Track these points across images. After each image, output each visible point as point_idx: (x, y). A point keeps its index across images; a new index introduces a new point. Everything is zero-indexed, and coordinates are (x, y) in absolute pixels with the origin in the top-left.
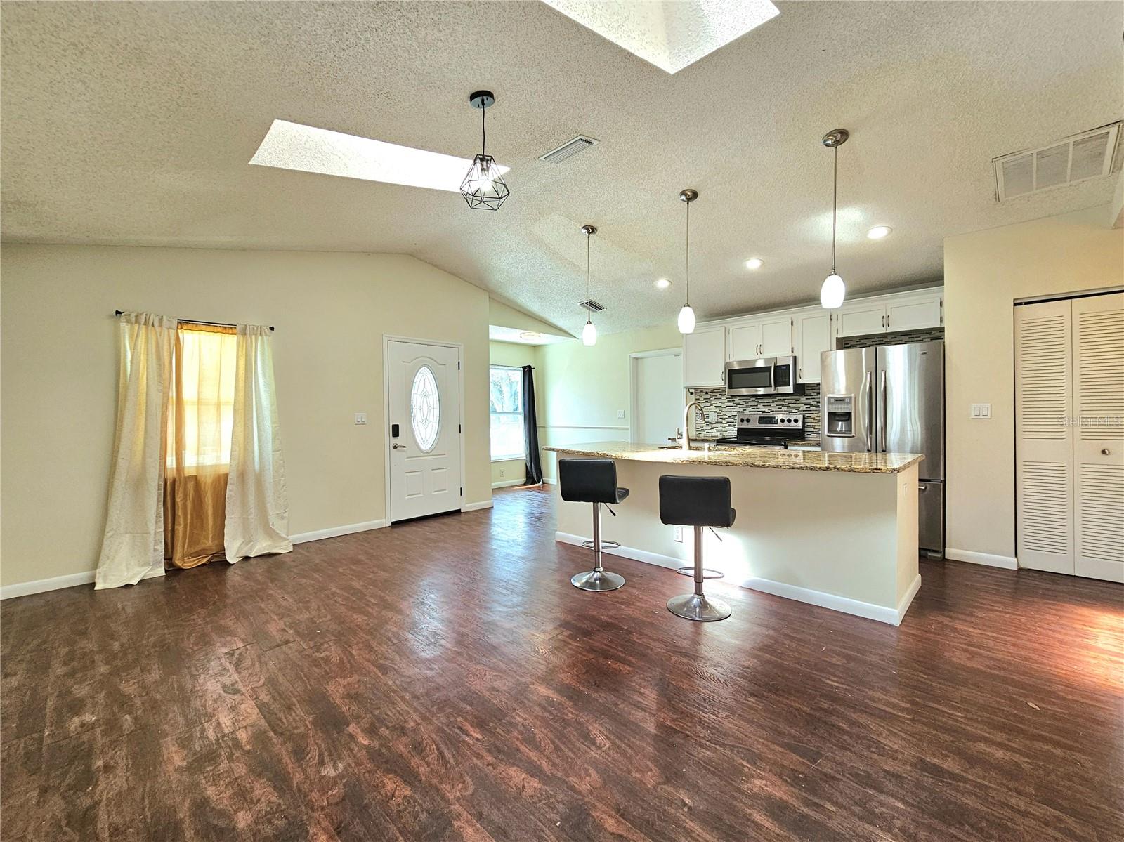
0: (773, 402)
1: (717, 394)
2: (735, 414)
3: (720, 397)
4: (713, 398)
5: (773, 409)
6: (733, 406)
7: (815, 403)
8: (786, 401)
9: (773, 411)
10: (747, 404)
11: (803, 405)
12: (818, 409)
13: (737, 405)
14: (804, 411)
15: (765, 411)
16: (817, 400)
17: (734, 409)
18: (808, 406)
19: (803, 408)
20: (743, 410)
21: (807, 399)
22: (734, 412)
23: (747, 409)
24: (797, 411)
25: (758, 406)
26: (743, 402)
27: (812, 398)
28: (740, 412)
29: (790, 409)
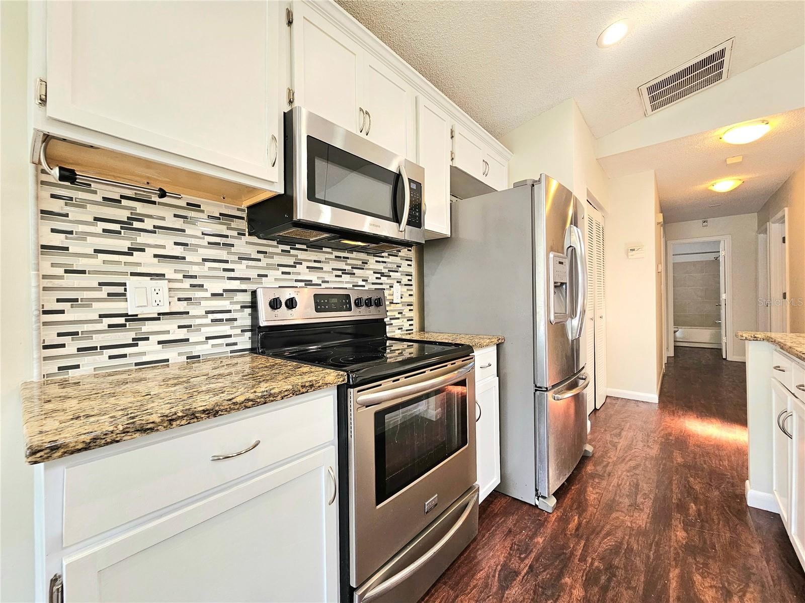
0: (327, 261)
1: (168, 213)
2: (236, 285)
3: (178, 224)
4: (148, 224)
5: (326, 277)
6: (227, 262)
7: (386, 271)
8: (349, 261)
9: (328, 282)
10: (270, 261)
11: (372, 272)
12: (389, 281)
13: (239, 258)
14: (373, 284)
15: (311, 281)
16: (389, 265)
17: (233, 270)
18: (379, 276)
19: (372, 278)
20: (259, 275)
21: (377, 261)
22: (230, 278)
23: (270, 273)
24: (364, 283)
25: (295, 267)
26: (259, 252)
27: (383, 262)
28: (249, 279)
29: (355, 280)
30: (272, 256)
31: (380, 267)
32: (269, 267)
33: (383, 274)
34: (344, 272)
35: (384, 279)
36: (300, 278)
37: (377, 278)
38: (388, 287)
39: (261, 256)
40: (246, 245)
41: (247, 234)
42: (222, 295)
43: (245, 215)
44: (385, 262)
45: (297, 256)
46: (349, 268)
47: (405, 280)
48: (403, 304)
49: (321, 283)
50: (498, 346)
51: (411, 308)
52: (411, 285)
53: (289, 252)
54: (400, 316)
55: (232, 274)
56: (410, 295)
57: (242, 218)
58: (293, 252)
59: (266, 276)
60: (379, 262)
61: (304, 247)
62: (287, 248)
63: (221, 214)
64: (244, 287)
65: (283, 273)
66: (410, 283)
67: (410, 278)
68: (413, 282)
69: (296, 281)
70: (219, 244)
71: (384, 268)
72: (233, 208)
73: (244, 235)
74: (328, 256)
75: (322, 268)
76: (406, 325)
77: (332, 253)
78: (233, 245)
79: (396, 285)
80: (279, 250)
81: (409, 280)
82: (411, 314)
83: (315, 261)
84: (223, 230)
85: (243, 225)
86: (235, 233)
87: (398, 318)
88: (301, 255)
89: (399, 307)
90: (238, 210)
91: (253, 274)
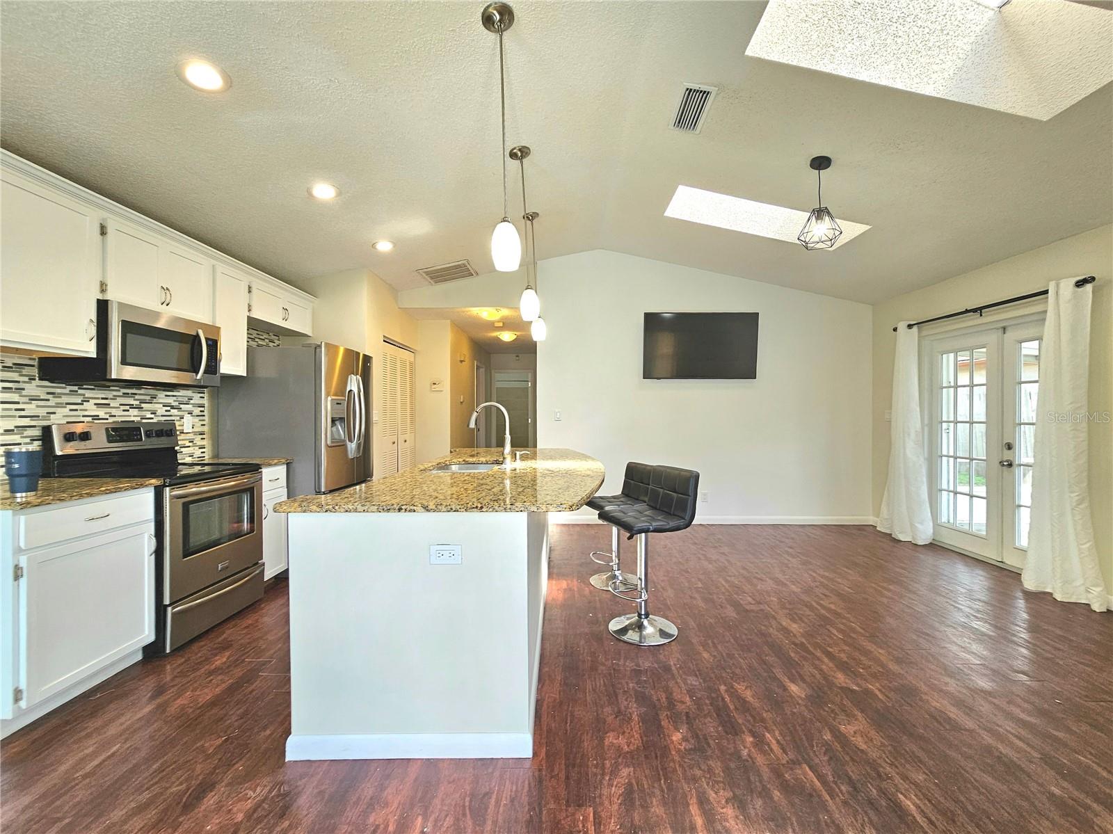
0: (114, 398)
2: (26, 422)
5: (114, 412)
6: (18, 403)
7: (177, 404)
8: (137, 397)
9: (115, 416)
10: (58, 400)
11: (161, 405)
12: (180, 413)
13: (30, 400)
14: (162, 416)
15: (98, 416)
16: (180, 399)
17: (23, 410)
18: (169, 408)
19: (161, 410)
20: (48, 413)
21: (166, 396)
22: (20, 417)
23: (58, 410)
24: (152, 416)
25: (83, 404)
26: (48, 393)
27: (173, 396)
28: (39, 416)
29: (143, 413)
30: (59, 396)
31: (171, 401)
32: (59, 405)
33: (173, 407)
34: (132, 406)
35: (174, 412)
36: (86, 413)
37: (166, 411)
38: (178, 418)
39: (50, 397)
40: (36, 388)
41: (37, 378)
42: (13, 430)
43: (36, 363)
44: (175, 396)
45: (84, 395)
46: (138, 402)
47: (197, 411)
48: (195, 433)
49: (108, 417)
50: (288, 464)
51: (204, 436)
52: (204, 416)
53: (77, 391)
54: (191, 444)
55: (23, 413)
56: (202, 425)
57: (33, 366)
58: (80, 391)
59: (54, 413)
60: (169, 396)
61: (92, 387)
62: (75, 388)
63: (15, 364)
64: (33, 423)
65: (71, 410)
66: (202, 414)
67: (202, 409)
68: (205, 413)
69: (84, 416)
70: (11, 388)
71: (175, 401)
72: (26, 358)
73: (34, 379)
74: (115, 393)
75: (109, 404)
76: (198, 453)
77: (119, 391)
78: (23, 389)
79: (187, 417)
80: (67, 391)
81: (201, 411)
82: (204, 443)
83: (103, 399)
84: (14, 376)
85: (35, 372)
86: (26, 379)
87: (189, 447)
88: (88, 394)
89: (191, 436)
90: (30, 359)
91: (42, 412)
